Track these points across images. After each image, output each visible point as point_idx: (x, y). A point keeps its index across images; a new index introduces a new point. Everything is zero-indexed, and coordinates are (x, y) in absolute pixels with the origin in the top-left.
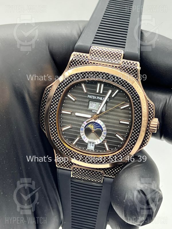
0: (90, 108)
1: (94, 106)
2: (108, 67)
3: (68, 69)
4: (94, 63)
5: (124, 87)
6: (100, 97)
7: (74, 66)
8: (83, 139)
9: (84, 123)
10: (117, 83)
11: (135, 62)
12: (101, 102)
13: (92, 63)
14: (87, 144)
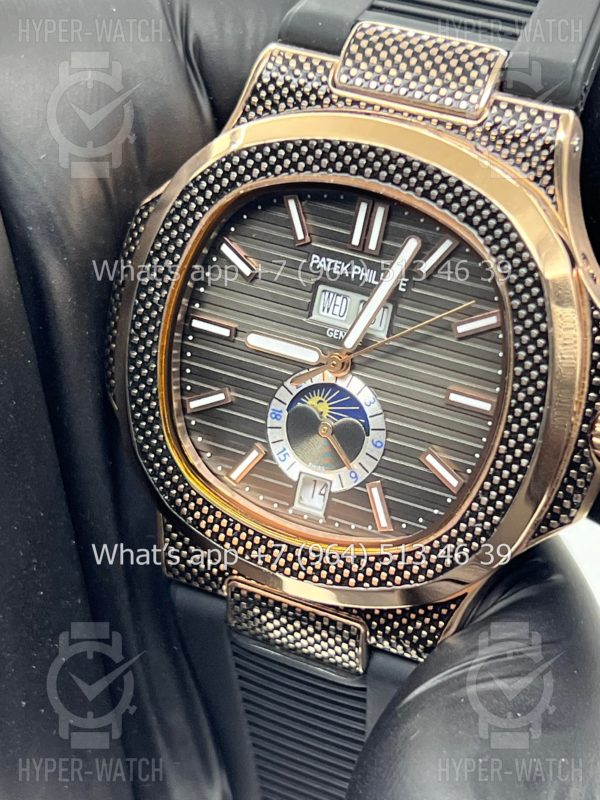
1: (337, 309)
2: (417, 124)
3: (239, 123)
4: (355, 102)
5: (476, 228)
7: (265, 111)
8: (276, 457)
9: (285, 384)
10: (444, 207)
11: (551, 110)
12: (368, 290)
13: (349, 101)
14: (296, 484)
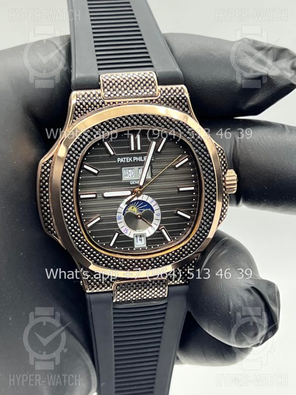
0: (125, 178)
1: (130, 175)
2: (138, 104)
3: (73, 122)
4: (114, 103)
6: (138, 156)
7: (81, 115)
8: (124, 232)
9: (120, 206)
10: (164, 127)
11: (180, 87)
12: (142, 164)
13: (111, 103)
14: (133, 239)
